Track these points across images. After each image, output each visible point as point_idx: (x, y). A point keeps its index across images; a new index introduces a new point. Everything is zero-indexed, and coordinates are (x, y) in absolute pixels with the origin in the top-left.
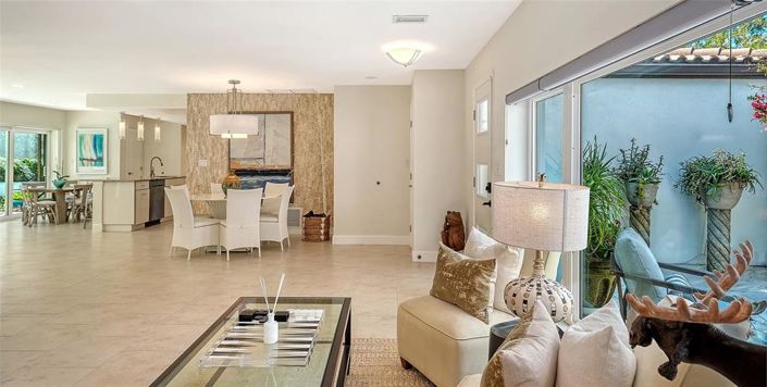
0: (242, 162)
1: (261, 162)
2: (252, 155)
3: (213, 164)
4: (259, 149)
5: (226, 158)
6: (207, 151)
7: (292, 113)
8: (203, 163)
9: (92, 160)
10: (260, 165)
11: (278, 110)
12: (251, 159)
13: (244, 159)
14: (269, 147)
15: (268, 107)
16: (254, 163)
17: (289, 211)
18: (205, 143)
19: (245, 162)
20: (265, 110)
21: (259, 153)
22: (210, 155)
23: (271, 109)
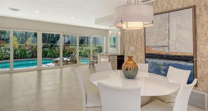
0: (153, 49)
1: (166, 49)
4: (165, 39)
5: (143, 46)
7: (194, 7)
9: (113, 46)
10: (165, 51)
11: (180, 7)
13: (154, 47)
14: (173, 37)
15: (171, 7)
17: (192, 92)
21: (165, 43)
22: (135, 44)
23: (174, 8)
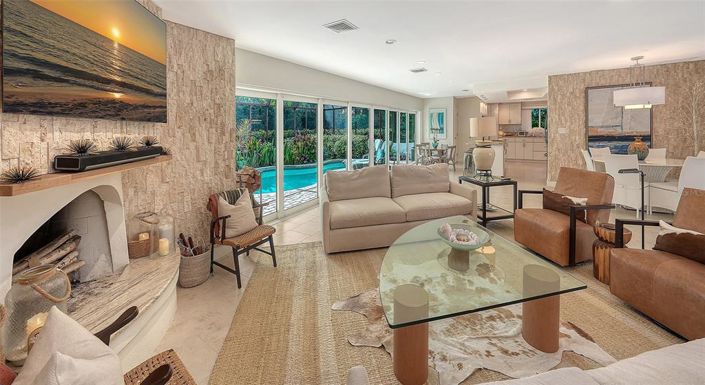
0: (599, 130)
1: (619, 129)
2: (610, 123)
3: (572, 132)
4: (616, 118)
5: (583, 126)
6: (566, 121)
8: (562, 131)
9: (437, 129)
10: (618, 132)
12: (607, 127)
13: (602, 127)
16: (611, 130)
18: (564, 115)
19: (602, 129)
20: (621, 83)
21: (617, 122)
22: (568, 124)
